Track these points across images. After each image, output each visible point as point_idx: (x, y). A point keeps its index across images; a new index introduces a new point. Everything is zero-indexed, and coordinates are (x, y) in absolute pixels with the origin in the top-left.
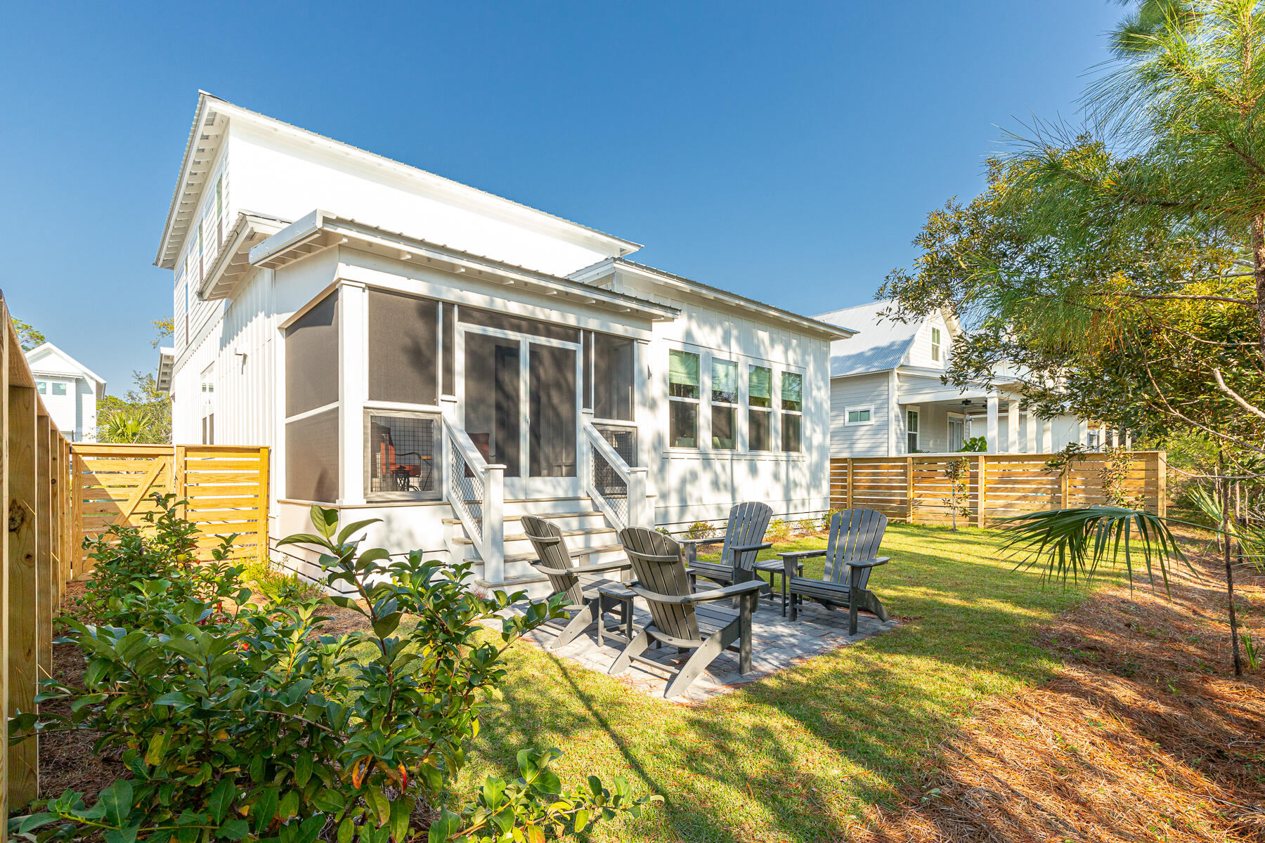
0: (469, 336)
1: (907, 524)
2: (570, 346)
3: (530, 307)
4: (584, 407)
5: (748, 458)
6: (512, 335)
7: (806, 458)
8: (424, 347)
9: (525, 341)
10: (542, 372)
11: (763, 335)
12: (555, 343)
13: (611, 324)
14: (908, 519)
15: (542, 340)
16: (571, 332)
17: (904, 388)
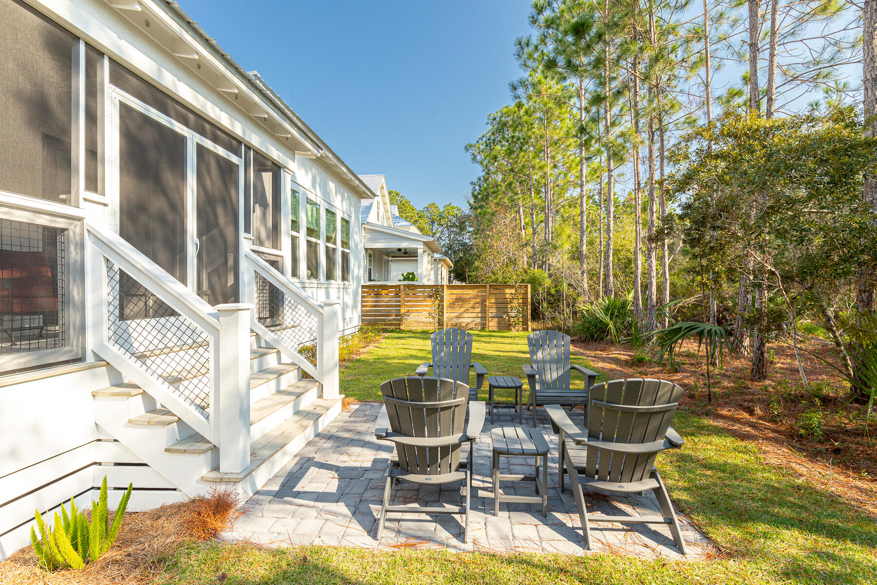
0: (125, 110)
1: (401, 331)
2: (234, 159)
3: (201, 98)
4: (245, 231)
5: (326, 286)
6: (179, 128)
7: (352, 285)
8: (53, 102)
9: (193, 139)
10: (208, 182)
11: (332, 185)
12: (221, 151)
13: (269, 146)
14: (402, 327)
15: (209, 144)
16: (234, 143)
17: (367, 237)
